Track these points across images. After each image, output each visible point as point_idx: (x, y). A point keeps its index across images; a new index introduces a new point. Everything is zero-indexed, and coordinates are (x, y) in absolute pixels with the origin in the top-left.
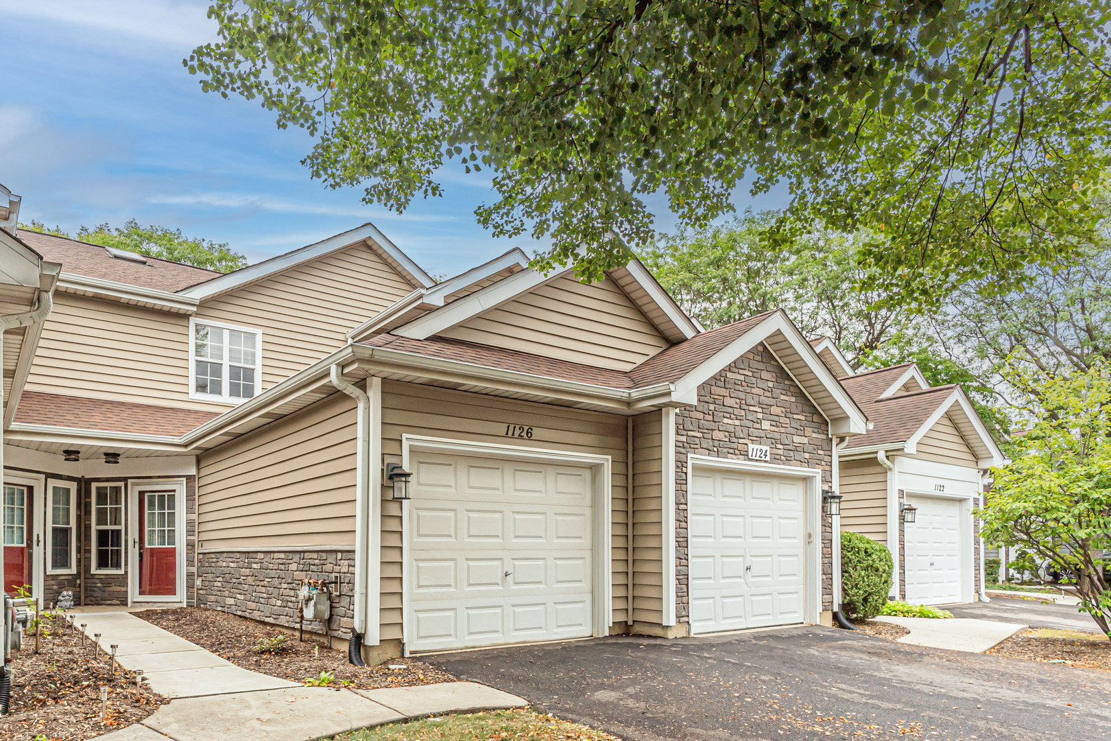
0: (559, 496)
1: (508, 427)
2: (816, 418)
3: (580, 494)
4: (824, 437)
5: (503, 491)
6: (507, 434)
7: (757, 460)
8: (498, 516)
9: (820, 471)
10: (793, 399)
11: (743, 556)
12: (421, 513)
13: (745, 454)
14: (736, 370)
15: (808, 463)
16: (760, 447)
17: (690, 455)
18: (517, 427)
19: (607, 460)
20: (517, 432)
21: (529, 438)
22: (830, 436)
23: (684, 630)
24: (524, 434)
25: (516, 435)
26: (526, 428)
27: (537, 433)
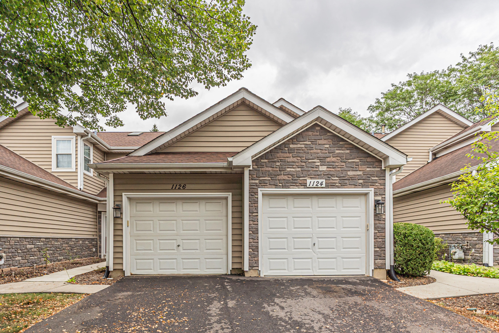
0: (207, 212)
1: (173, 185)
2: (369, 160)
3: (220, 211)
4: (379, 169)
5: (177, 212)
6: (172, 188)
7: (315, 188)
8: (174, 222)
9: (373, 189)
10: (348, 151)
11: (311, 238)
12: (137, 222)
13: (305, 185)
14: (298, 143)
15: (363, 186)
16: (316, 181)
17: (259, 189)
18: (178, 185)
19: (229, 195)
20: (178, 187)
21: (184, 189)
22: (383, 168)
23: (256, 273)
24: (181, 188)
25: (177, 188)
26: (182, 185)
27: (188, 187)
